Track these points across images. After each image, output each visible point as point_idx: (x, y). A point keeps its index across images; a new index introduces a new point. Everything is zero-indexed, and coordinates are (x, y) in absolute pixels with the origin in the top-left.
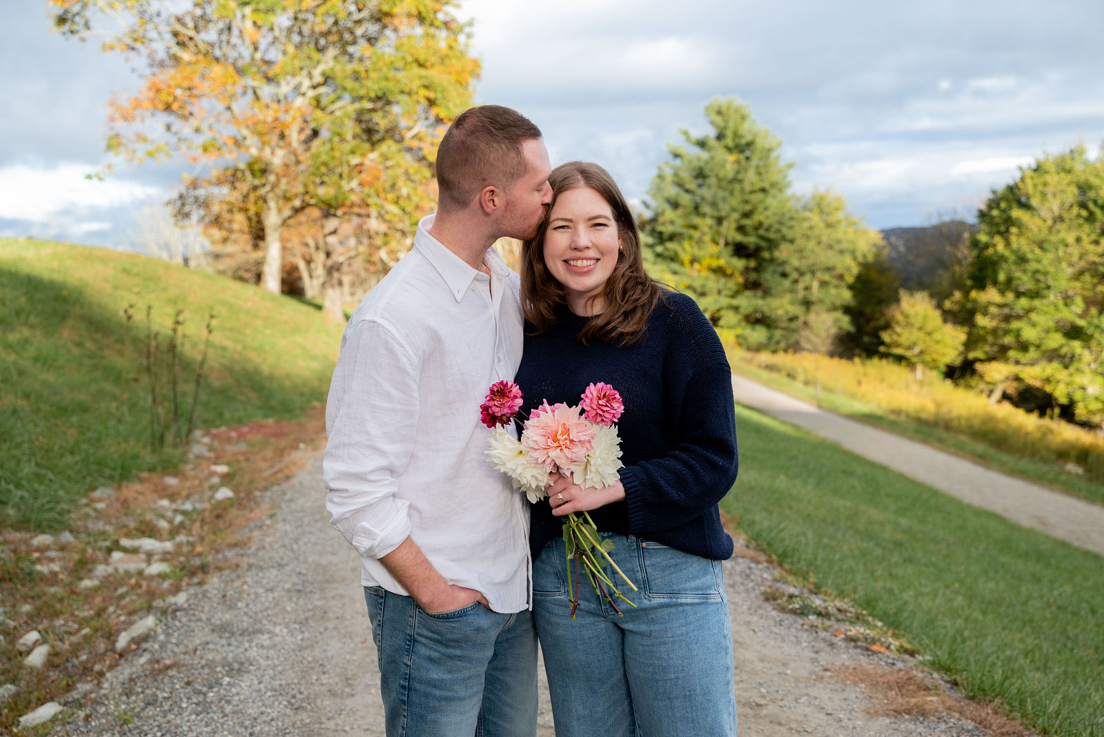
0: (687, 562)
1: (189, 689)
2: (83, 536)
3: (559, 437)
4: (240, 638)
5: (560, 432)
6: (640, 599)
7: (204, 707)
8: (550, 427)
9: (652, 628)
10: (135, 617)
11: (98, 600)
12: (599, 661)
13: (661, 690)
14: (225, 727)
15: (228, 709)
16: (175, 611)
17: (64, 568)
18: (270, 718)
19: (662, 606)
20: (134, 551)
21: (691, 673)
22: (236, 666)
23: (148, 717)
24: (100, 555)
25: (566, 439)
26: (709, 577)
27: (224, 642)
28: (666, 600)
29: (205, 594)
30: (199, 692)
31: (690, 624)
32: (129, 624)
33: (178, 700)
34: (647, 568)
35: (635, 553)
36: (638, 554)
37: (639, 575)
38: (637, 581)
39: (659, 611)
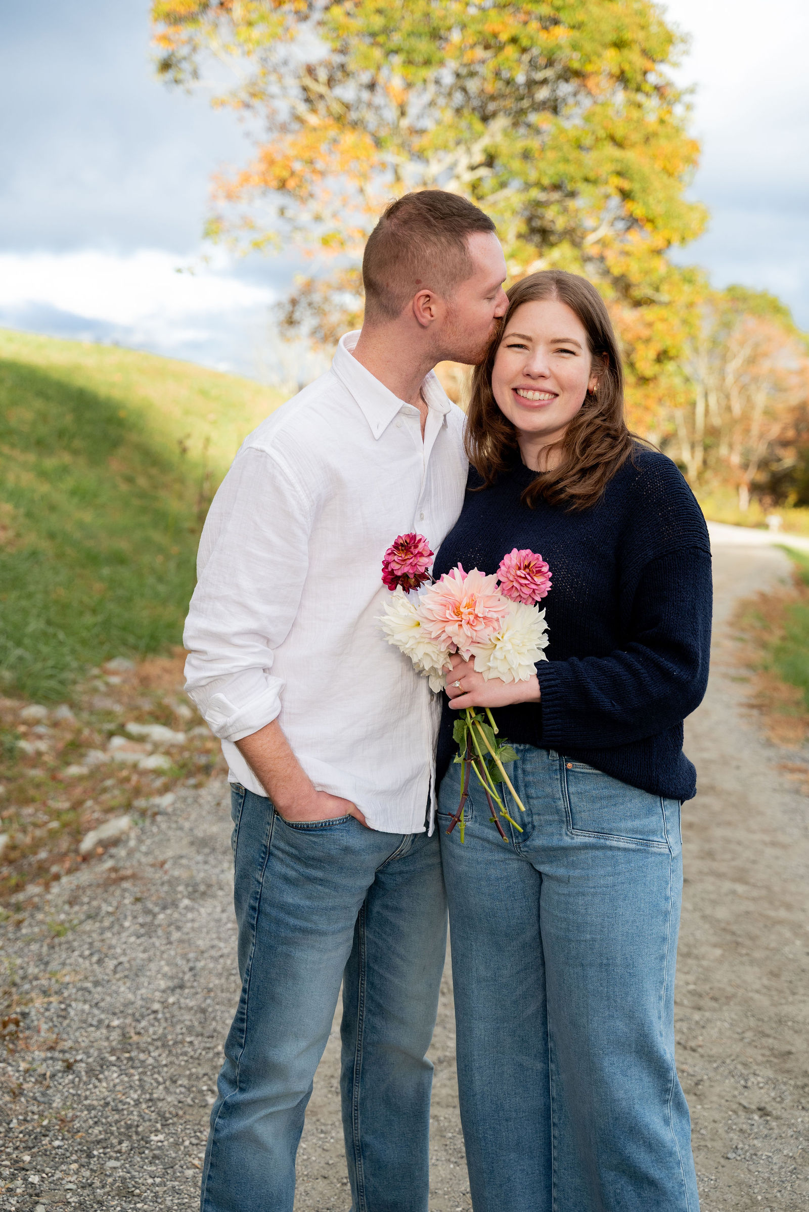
0: (624, 796)
1: (139, 906)
2: (85, 715)
3: (462, 609)
4: (220, 857)
5: (464, 604)
6: (561, 835)
7: (149, 930)
8: (453, 596)
10: (110, 816)
11: (78, 792)
12: (507, 910)
14: (165, 956)
15: (176, 936)
16: (155, 814)
17: (52, 748)
18: (220, 953)
19: (586, 847)
20: (141, 739)
21: (612, 936)
22: (202, 888)
23: (84, 932)
24: (98, 738)
26: (654, 819)
27: (200, 858)
28: (592, 840)
29: (196, 800)
30: (147, 912)
31: (619, 874)
32: (100, 822)
33: (122, 916)
34: (572, 796)
35: (557, 775)
36: (561, 777)
37: (561, 804)
38: (558, 811)
39: (582, 852)
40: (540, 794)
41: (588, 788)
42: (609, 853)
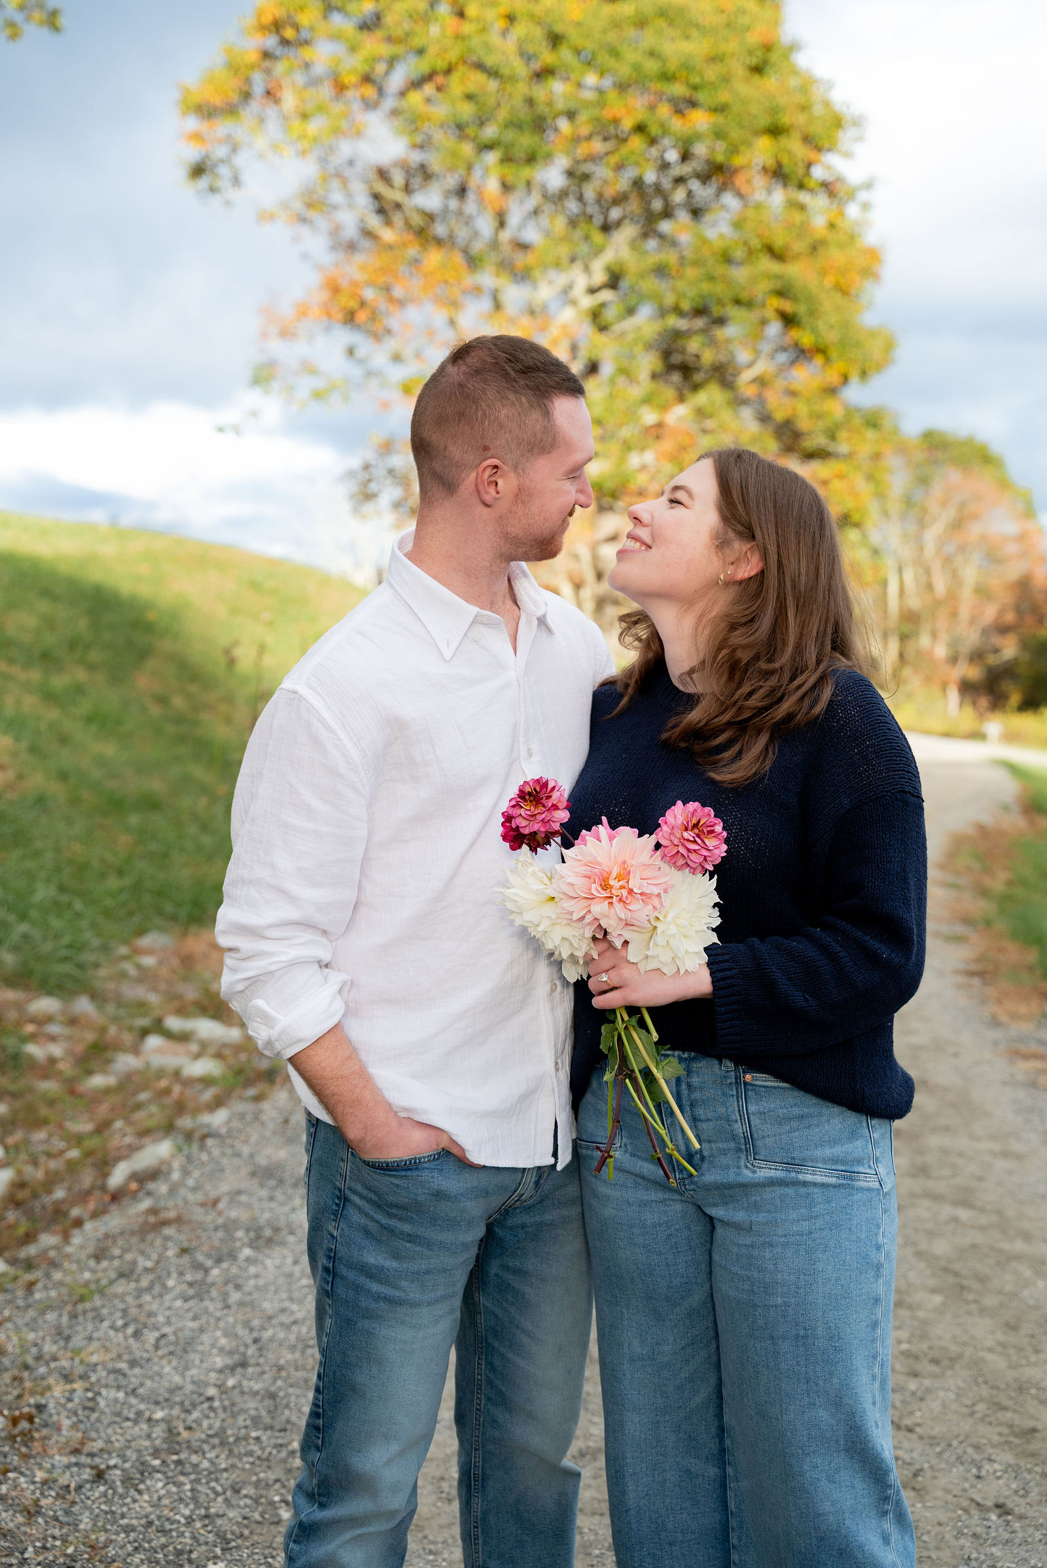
0: (821, 1115)
1: (186, 1259)
2: (111, 1008)
3: (612, 882)
4: (290, 1191)
5: (614, 874)
6: (739, 1167)
7: (200, 1290)
8: (599, 864)
9: (754, 1217)
10: (146, 1140)
11: (103, 1109)
12: (668, 1265)
13: (761, 1322)
14: (222, 1324)
15: (235, 1297)
16: (204, 1137)
17: (69, 1052)
18: (292, 1319)
19: (772, 1183)
20: (183, 1038)
21: (810, 1298)
22: (268, 1233)
23: (116, 1296)
24: (127, 1038)
25: (622, 887)
26: (859, 1143)
27: (264, 1193)
28: (779, 1174)
29: (257, 1117)
30: (197, 1266)
31: (817, 1217)
32: (133, 1149)
33: (164, 1273)
34: (752, 1117)
35: (732, 1090)
36: (737, 1092)
37: (738, 1128)
38: (734, 1138)
39: (767, 1189)
40: (710, 1115)
41: (773, 1106)
42: (803, 1190)
